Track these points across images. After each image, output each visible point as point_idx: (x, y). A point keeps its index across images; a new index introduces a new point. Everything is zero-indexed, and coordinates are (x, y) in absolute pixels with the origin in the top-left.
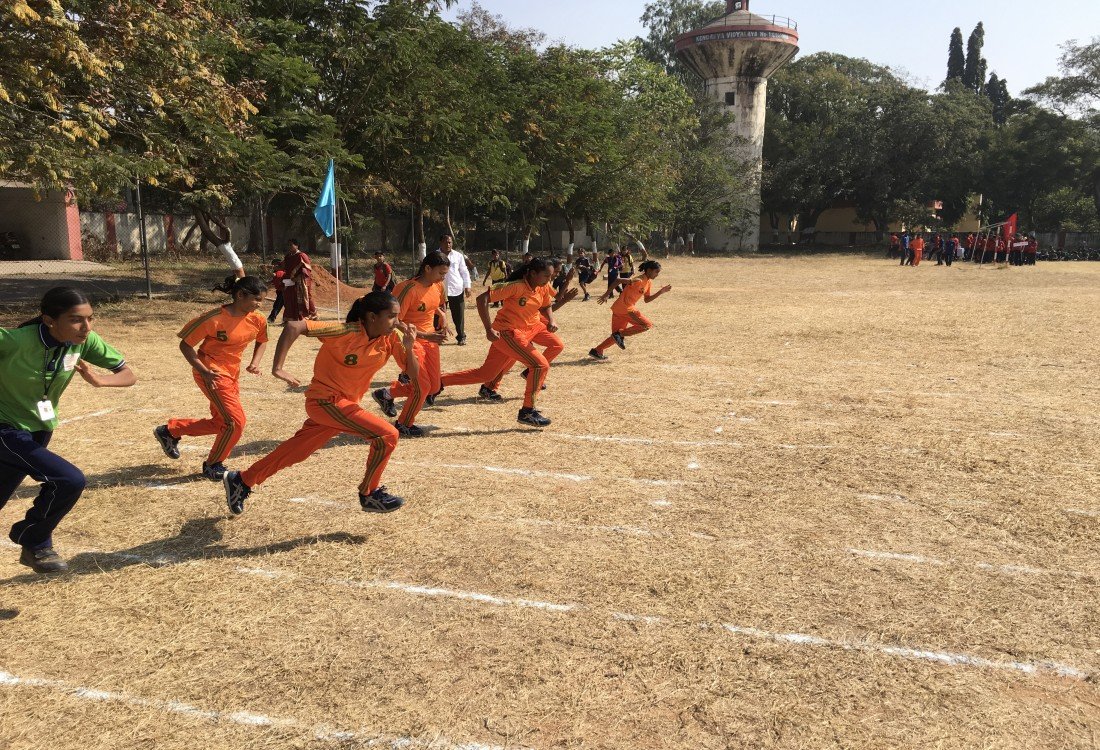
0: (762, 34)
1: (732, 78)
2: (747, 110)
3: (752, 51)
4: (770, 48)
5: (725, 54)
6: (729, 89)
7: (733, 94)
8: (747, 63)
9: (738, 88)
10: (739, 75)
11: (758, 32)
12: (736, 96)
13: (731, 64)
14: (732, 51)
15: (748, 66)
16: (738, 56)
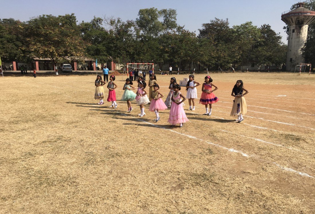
0: (300, 14)
1: (294, 26)
2: (298, 34)
3: (297, 18)
4: (303, 17)
5: (290, 20)
6: (293, 28)
7: (294, 29)
8: (297, 22)
9: (296, 28)
10: (296, 24)
11: (299, 13)
12: (295, 30)
13: (293, 22)
14: (292, 19)
15: (298, 22)
16: (294, 20)
